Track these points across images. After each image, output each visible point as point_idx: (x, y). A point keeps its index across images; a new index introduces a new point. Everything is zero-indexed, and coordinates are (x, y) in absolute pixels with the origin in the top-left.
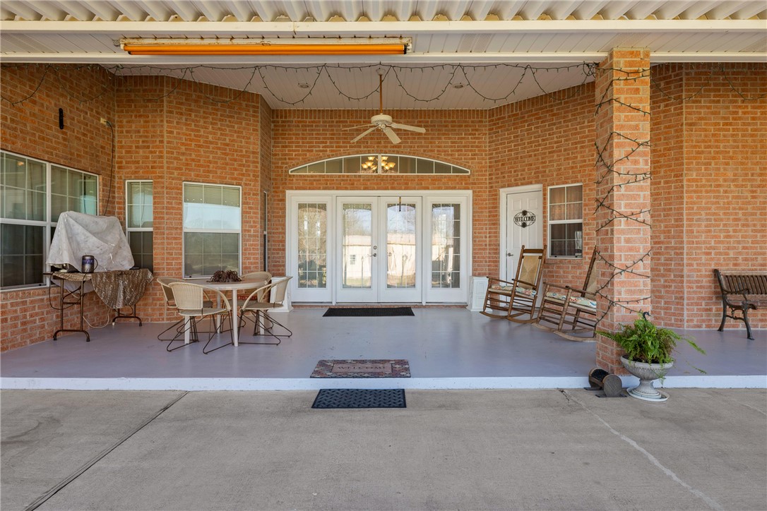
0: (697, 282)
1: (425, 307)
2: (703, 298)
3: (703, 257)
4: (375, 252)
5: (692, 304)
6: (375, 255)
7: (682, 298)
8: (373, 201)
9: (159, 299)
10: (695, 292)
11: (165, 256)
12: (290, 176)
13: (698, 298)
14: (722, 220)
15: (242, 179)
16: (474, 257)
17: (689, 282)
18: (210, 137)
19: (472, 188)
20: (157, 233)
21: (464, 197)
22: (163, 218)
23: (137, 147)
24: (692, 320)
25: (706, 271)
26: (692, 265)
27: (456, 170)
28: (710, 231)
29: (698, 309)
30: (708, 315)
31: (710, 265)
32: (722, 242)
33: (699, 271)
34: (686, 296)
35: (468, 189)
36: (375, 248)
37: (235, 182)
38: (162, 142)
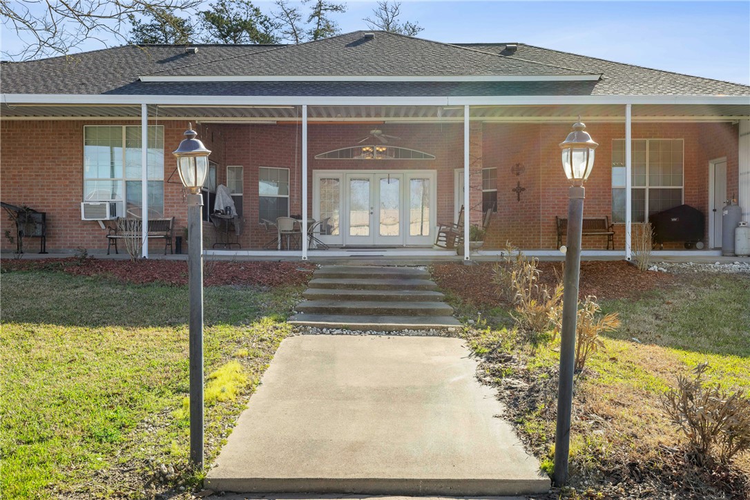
0: (548, 223)
1: (405, 247)
2: (551, 232)
3: (551, 209)
4: (372, 211)
5: (545, 235)
6: (372, 213)
7: (540, 232)
8: (371, 177)
9: (246, 235)
10: (547, 229)
11: (251, 210)
12: (316, 160)
13: (548, 232)
14: (561, 189)
15: (290, 164)
16: (438, 214)
17: (543, 223)
18: (273, 140)
19: (436, 169)
20: (245, 197)
21: (432, 174)
22: (249, 188)
23: (234, 147)
24: (545, 244)
25: (552, 217)
26: (545, 214)
27: (426, 156)
28: (555, 195)
29: (548, 238)
30: (553, 241)
31: (555, 214)
32: (562, 201)
33: (549, 217)
34: (541, 230)
35: (434, 169)
36: (372, 208)
37: (286, 166)
38: (248, 144)
